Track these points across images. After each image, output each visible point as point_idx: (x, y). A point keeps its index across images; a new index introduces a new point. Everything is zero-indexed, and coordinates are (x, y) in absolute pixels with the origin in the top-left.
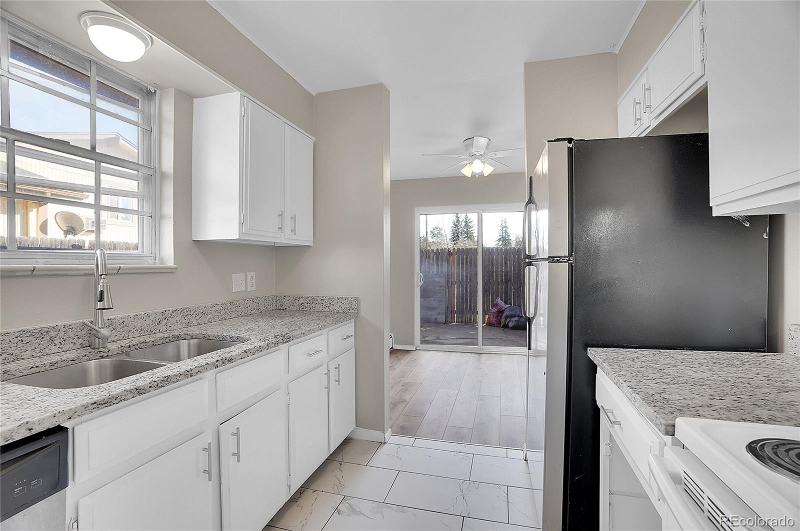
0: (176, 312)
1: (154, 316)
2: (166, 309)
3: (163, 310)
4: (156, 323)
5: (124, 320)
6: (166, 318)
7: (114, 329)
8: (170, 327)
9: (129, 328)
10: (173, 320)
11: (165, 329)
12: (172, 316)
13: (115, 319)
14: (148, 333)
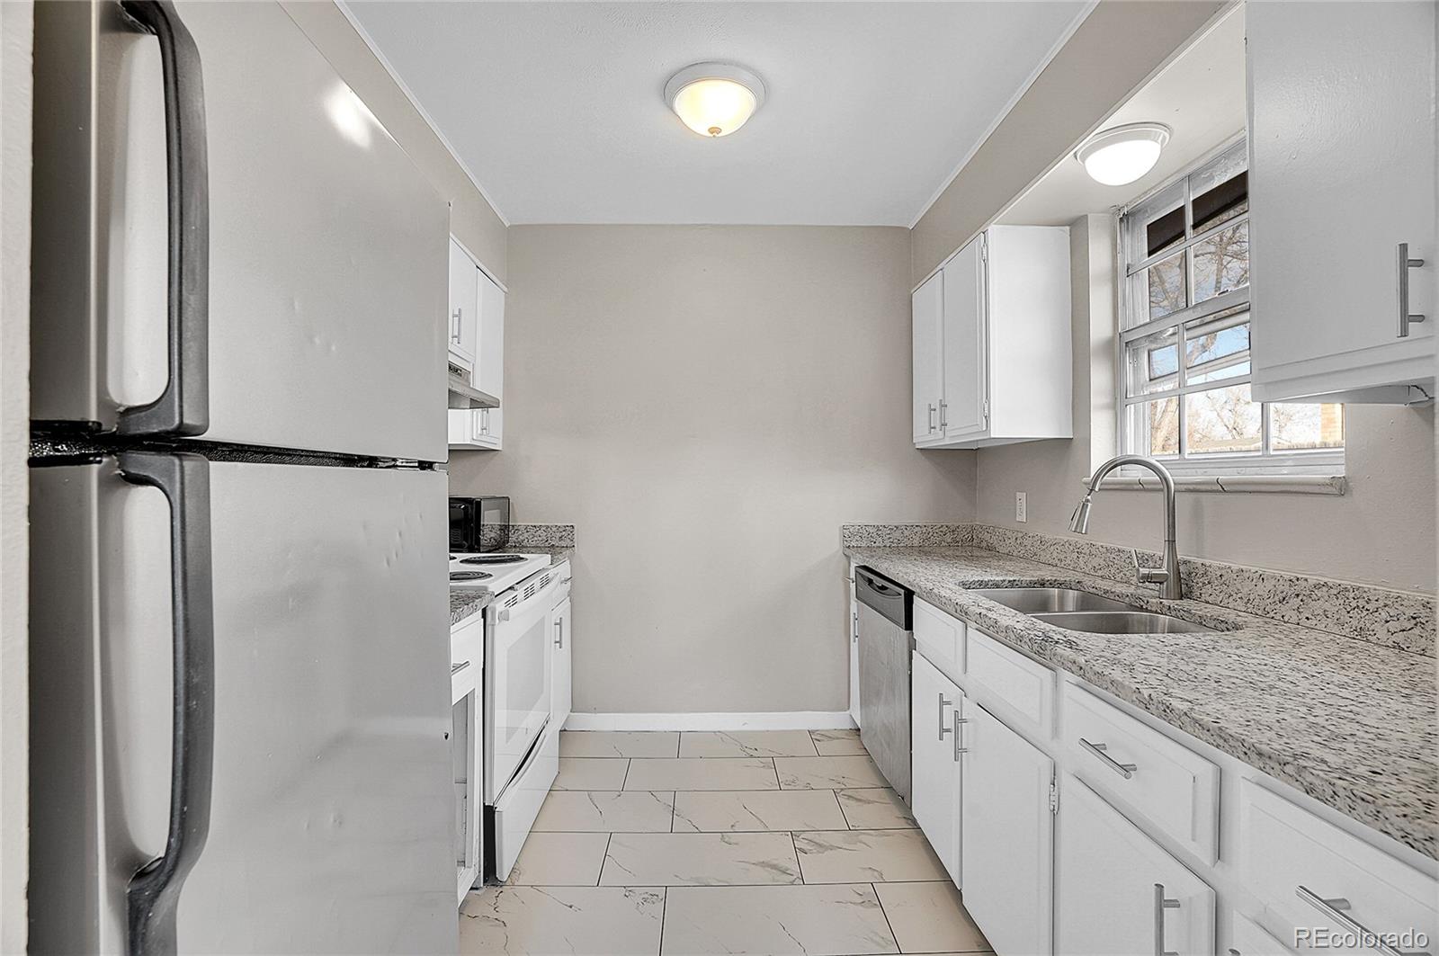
0: (1325, 589)
1: (1273, 582)
2: (1299, 576)
3: (1292, 575)
4: (1276, 598)
5: (1223, 572)
6: (1298, 595)
7: (1209, 583)
8: (1307, 618)
9: (1230, 590)
10: (1318, 607)
11: (1294, 619)
12: (1314, 597)
13: (1210, 566)
14: (1260, 613)
